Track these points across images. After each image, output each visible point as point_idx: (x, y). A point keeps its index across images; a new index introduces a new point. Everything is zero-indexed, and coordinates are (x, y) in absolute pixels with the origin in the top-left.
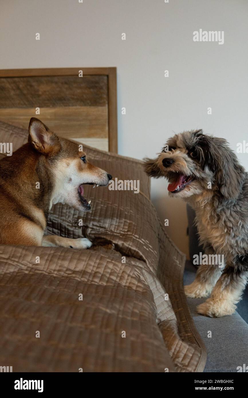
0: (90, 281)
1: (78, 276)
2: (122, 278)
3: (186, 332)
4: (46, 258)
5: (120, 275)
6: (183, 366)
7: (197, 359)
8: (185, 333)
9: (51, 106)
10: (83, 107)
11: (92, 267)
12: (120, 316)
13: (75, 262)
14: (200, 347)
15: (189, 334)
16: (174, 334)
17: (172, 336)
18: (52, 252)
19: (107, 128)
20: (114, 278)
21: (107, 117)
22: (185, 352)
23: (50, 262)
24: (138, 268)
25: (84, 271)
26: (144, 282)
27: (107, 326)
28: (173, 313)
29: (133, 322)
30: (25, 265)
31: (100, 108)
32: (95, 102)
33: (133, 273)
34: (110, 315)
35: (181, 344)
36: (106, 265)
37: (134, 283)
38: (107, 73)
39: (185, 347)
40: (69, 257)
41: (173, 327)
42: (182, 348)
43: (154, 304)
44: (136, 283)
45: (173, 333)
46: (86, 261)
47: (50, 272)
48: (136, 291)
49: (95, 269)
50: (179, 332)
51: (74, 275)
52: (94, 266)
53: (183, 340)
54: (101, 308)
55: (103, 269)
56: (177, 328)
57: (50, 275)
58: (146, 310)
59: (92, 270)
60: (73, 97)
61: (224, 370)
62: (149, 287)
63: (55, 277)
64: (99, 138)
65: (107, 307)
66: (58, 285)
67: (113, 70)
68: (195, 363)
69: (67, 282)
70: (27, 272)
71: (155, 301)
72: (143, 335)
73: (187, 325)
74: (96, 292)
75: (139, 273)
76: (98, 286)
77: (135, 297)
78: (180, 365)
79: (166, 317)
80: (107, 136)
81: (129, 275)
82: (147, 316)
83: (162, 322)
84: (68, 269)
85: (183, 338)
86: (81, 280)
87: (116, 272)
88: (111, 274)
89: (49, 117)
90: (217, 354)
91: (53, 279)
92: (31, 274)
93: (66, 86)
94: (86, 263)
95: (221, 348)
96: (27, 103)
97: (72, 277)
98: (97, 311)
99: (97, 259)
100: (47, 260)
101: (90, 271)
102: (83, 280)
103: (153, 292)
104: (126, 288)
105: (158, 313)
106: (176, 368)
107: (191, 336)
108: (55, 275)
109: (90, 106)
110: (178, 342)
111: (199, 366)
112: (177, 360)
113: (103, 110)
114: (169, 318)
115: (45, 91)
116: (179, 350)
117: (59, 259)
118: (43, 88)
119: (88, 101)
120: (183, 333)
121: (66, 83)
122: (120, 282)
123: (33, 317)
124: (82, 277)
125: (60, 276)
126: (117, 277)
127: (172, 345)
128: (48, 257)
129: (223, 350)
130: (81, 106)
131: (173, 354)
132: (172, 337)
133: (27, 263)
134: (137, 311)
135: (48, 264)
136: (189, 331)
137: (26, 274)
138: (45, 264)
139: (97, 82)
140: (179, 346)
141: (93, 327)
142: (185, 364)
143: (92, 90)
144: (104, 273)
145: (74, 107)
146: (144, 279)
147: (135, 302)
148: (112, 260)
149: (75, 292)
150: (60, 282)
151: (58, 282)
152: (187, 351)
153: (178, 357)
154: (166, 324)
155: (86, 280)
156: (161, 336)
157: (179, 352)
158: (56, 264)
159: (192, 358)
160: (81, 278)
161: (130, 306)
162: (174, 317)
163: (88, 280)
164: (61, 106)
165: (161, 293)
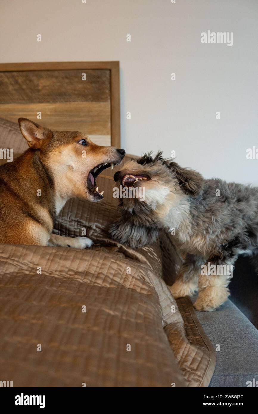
0: (93, 283)
1: (80, 277)
2: (126, 280)
3: (195, 335)
4: (47, 257)
5: (124, 277)
6: (191, 371)
7: (206, 363)
8: (193, 336)
9: (51, 101)
10: (84, 103)
11: (95, 267)
12: (124, 318)
13: (78, 261)
14: (209, 351)
15: (197, 338)
16: (182, 338)
17: (179, 339)
18: (54, 251)
19: (109, 125)
20: (117, 279)
21: (109, 114)
22: (194, 356)
23: (51, 262)
24: (143, 269)
25: (87, 272)
26: (149, 284)
27: (110, 328)
28: (180, 316)
29: (137, 324)
30: (26, 265)
31: (102, 104)
32: (97, 97)
33: (137, 274)
34: (113, 317)
35: (190, 347)
36: (110, 266)
37: (138, 285)
38: (109, 67)
39: (193, 351)
40: (72, 257)
41: (181, 330)
42: (190, 351)
43: (159, 306)
44: (141, 285)
45: (181, 336)
46: (88, 261)
47: (51, 273)
48: (140, 293)
49: (98, 270)
50: (187, 335)
51: (76, 276)
52: (97, 267)
53: (191, 343)
54: (104, 309)
55: (106, 270)
56: (185, 330)
57: (50, 276)
58: (151, 312)
59: (95, 271)
60: (73, 92)
61: (231, 374)
62: (155, 289)
63: (56, 278)
64: (101, 134)
65: (110, 309)
66: (60, 286)
67: (116, 64)
68: (204, 367)
69: (69, 284)
70: (27, 273)
71: (161, 304)
72: (147, 337)
73: (195, 328)
74: (99, 294)
75: (144, 275)
76: (101, 288)
77: (139, 299)
78: (188, 369)
79: (173, 320)
80: (110, 132)
81: (133, 277)
82: (152, 318)
83: (168, 325)
84: (70, 270)
85: (192, 341)
86: (83, 281)
87: (120, 274)
88: (115, 275)
89: (49, 113)
90: (223, 358)
91: (55, 280)
92: (31, 275)
93: (67, 81)
94: (89, 263)
95: (228, 352)
96: (26, 98)
97: (74, 278)
98: (100, 312)
99: (100, 259)
100: (48, 260)
101: (93, 272)
102: (86, 282)
103: (158, 294)
104: (131, 290)
105: (164, 316)
106: (185, 372)
107: (199, 339)
108: (56, 276)
109: (92, 101)
110: (186, 346)
111: (208, 370)
112: (185, 364)
113: (106, 106)
114: (176, 320)
115: (45, 86)
116: (187, 354)
117: (61, 258)
118: (43, 83)
119: (90, 97)
120: (191, 336)
121: (67, 78)
122: (123, 284)
123: (33, 318)
124: (84, 278)
125: (62, 277)
126: (121, 278)
127: (179, 349)
128: (49, 257)
129: (230, 354)
130: (82, 101)
131: (182, 357)
132: (180, 341)
133: (28, 263)
134: (141, 313)
135: (49, 264)
136: (197, 334)
137: (26, 274)
138: (46, 264)
139: (99, 77)
140: (187, 349)
141: (96, 329)
142: (194, 368)
143: (93, 85)
144: (108, 275)
145: (76, 103)
146: (149, 281)
147: (140, 304)
148: (116, 260)
149: (77, 293)
150: (62, 283)
151: (60, 283)
152: (196, 354)
153: (187, 361)
154: (173, 327)
155: (89, 282)
156: (166, 339)
157: (187, 356)
158: (58, 264)
159: (200, 362)
160: (83, 280)
161: (134, 308)
162: (181, 320)
163: (91, 281)
164: (62, 101)
165: (167, 295)
